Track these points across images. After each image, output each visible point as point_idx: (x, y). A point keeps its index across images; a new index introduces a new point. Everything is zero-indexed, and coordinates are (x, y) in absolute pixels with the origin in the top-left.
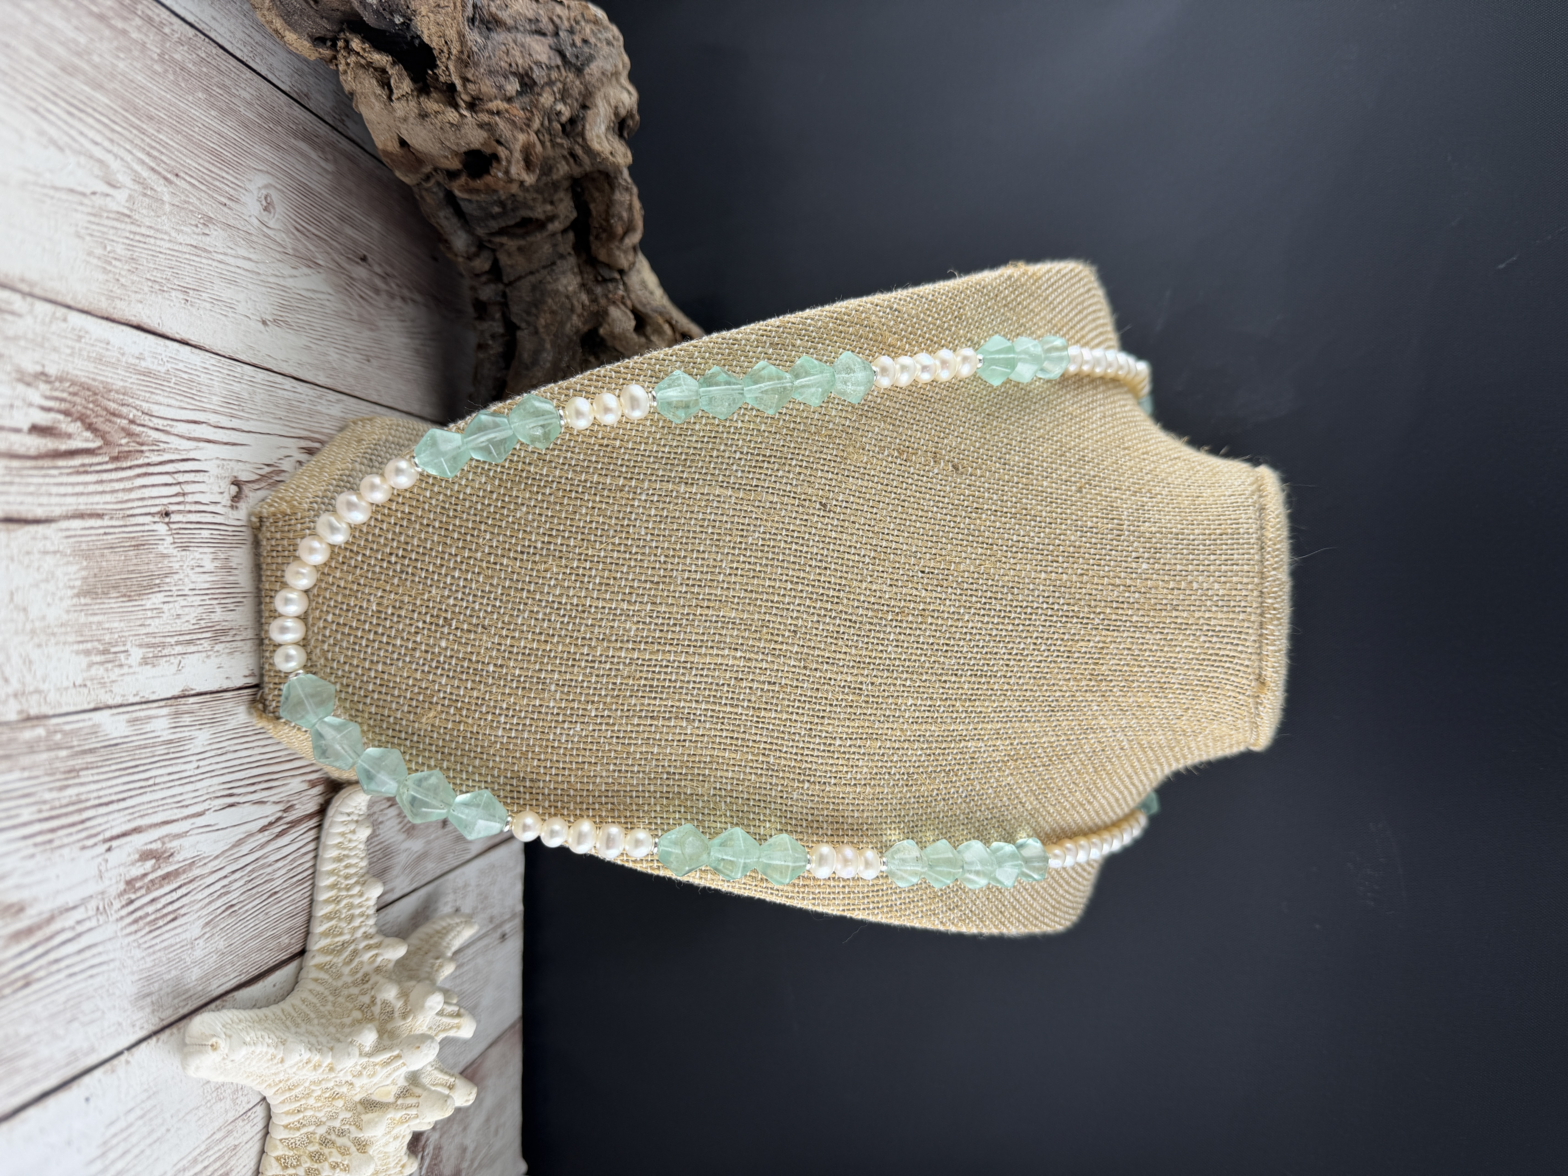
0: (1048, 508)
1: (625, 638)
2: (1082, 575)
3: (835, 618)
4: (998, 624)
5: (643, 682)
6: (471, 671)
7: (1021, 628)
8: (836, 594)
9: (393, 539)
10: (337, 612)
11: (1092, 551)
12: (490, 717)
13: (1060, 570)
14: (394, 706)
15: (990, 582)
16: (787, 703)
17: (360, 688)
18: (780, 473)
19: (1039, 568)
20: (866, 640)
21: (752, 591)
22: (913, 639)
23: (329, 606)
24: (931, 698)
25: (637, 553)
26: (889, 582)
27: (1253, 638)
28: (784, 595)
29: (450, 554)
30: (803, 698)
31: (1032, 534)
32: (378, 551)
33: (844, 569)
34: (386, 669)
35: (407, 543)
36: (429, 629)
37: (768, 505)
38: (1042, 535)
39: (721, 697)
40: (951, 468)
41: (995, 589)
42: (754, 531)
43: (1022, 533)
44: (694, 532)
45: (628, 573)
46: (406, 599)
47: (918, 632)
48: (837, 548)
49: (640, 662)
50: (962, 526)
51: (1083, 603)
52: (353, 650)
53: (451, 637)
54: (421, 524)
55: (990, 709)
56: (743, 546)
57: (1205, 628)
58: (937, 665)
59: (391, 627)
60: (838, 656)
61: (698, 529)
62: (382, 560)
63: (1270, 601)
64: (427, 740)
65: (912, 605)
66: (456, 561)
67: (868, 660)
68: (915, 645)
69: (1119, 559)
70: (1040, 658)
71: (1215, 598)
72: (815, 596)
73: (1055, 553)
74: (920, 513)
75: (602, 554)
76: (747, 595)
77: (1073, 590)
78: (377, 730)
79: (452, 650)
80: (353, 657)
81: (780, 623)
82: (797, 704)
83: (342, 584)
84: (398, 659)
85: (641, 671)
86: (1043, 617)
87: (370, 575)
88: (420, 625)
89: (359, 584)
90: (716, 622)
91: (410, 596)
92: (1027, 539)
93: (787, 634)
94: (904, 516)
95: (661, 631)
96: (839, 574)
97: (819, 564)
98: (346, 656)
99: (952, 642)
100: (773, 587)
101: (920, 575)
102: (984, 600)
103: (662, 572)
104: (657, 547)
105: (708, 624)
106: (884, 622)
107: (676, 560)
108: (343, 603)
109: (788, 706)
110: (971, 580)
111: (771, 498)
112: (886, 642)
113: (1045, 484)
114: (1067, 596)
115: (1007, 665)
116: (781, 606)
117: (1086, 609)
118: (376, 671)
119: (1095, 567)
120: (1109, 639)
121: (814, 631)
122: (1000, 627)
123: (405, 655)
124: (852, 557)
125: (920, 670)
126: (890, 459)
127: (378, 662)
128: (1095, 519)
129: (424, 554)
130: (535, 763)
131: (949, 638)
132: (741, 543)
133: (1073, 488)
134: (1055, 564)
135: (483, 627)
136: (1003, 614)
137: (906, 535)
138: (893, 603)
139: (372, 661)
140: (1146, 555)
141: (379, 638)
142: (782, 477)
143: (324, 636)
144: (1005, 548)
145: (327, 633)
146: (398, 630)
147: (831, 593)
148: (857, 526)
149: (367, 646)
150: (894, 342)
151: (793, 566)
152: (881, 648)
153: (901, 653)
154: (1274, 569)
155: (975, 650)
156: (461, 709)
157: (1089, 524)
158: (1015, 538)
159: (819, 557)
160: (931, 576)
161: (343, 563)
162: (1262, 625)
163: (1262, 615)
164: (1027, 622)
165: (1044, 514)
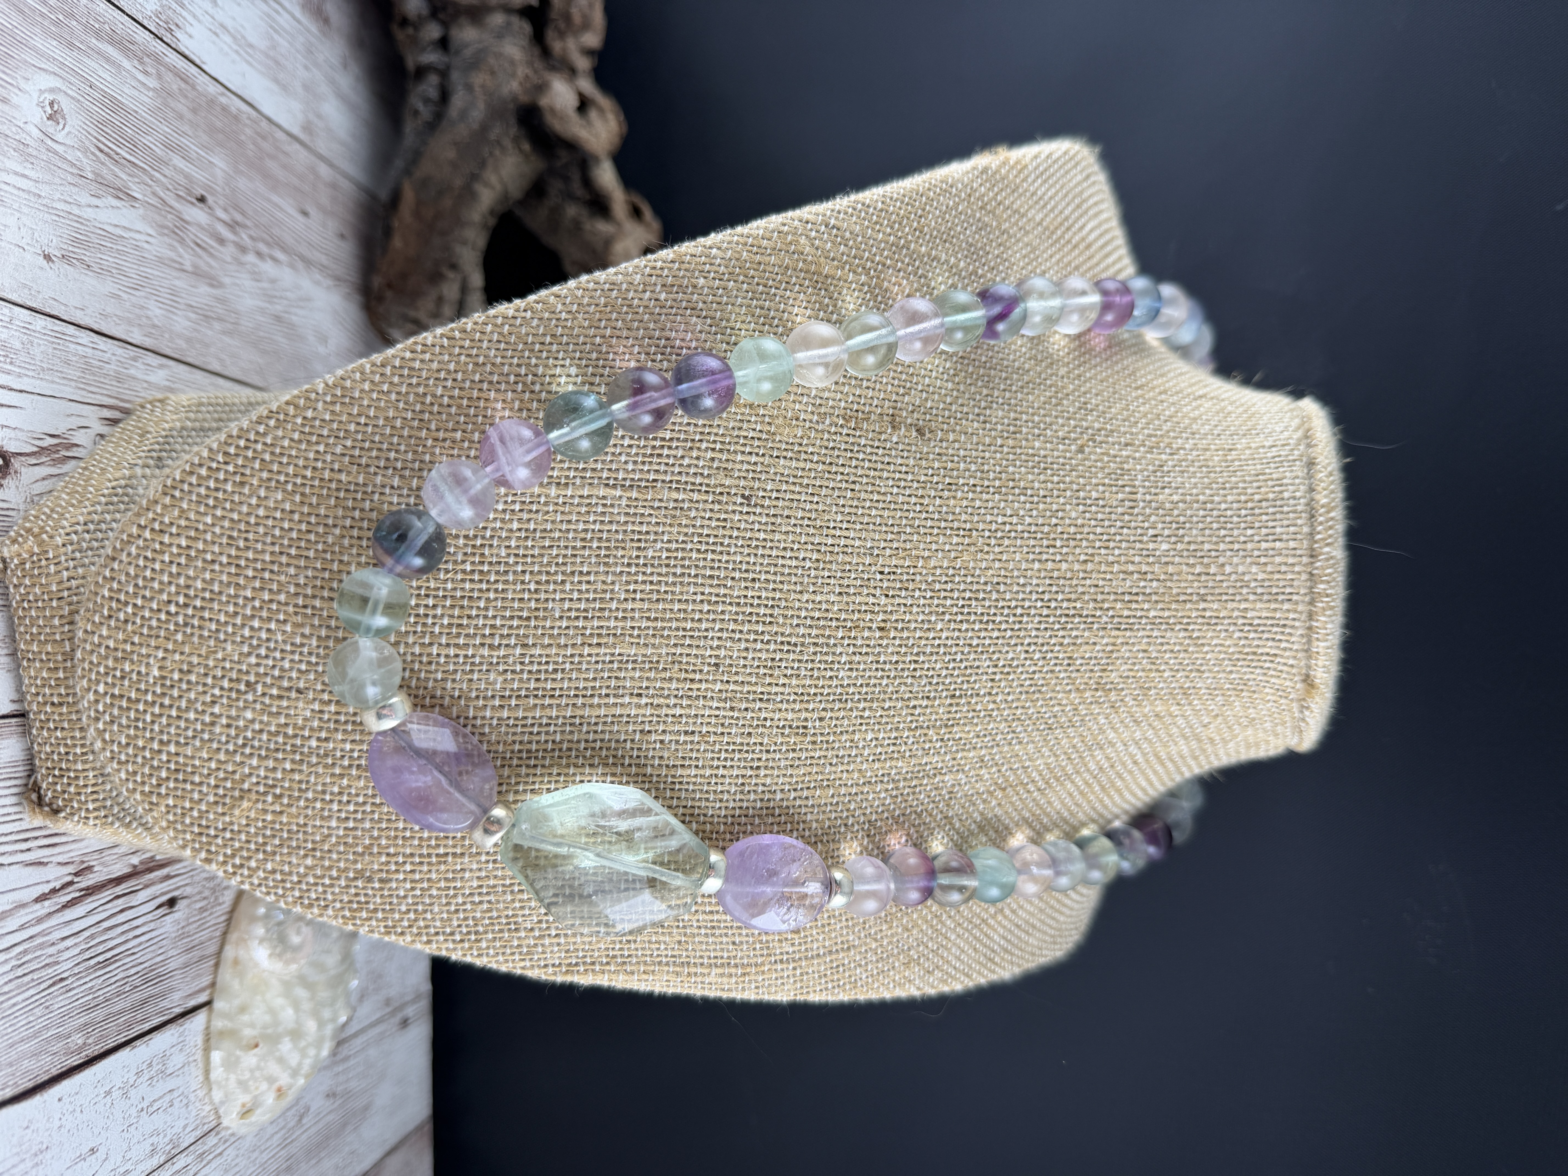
0: (1042, 477)
1: (490, 694)
2: (1085, 561)
3: (768, 642)
4: (980, 630)
5: (517, 747)
6: (288, 748)
7: (1009, 633)
8: (768, 612)
9: (170, 583)
10: (110, 680)
11: (1099, 530)
12: (318, 805)
13: (1058, 558)
14: (196, 796)
15: (969, 579)
16: (710, 755)
17: (151, 775)
18: (686, 461)
19: (1031, 557)
20: (810, 666)
21: (656, 619)
22: (870, 659)
23: (98, 673)
24: (897, 729)
25: (497, 581)
26: (837, 590)
27: (1300, 632)
28: (700, 620)
29: (246, 598)
30: (731, 747)
31: (1022, 513)
32: (152, 599)
33: (779, 578)
34: (180, 750)
35: (188, 587)
36: (229, 697)
37: (672, 505)
38: (1035, 513)
39: (623, 757)
40: (914, 434)
41: (975, 587)
42: (655, 541)
43: (1009, 512)
44: (574, 548)
45: (486, 609)
46: (195, 660)
47: (877, 650)
48: (767, 552)
49: (511, 722)
50: (931, 509)
51: (1086, 598)
52: (136, 728)
53: (258, 706)
54: (205, 561)
55: (972, 735)
56: (641, 561)
57: (1241, 621)
58: (903, 688)
59: (180, 697)
60: (775, 689)
61: (579, 544)
62: (159, 610)
63: (1322, 586)
64: (243, 837)
65: (869, 616)
66: (254, 608)
67: (813, 691)
68: (874, 666)
69: (1132, 538)
70: (1033, 668)
71: (1253, 584)
72: (740, 617)
73: (1052, 536)
74: (876, 497)
75: (449, 586)
76: (650, 624)
77: (1074, 582)
78: (179, 827)
79: (261, 722)
80: (136, 736)
81: (696, 656)
82: (723, 755)
83: (112, 644)
84: (194, 737)
85: (514, 734)
86: (1037, 619)
87: (145, 631)
88: (217, 692)
89: (133, 643)
90: (611, 662)
91: (200, 655)
92: (1015, 520)
93: (706, 669)
94: (855, 503)
95: (538, 680)
96: (771, 586)
97: (745, 575)
98: (128, 736)
99: (922, 658)
100: (685, 611)
101: (879, 577)
102: (961, 603)
103: (533, 605)
104: (524, 572)
105: (600, 666)
106: (832, 641)
107: (552, 587)
108: (115, 669)
109: (713, 759)
110: (944, 579)
111: (675, 495)
112: (836, 666)
113: (1037, 444)
114: (1067, 590)
115: (992, 680)
116: (696, 634)
117: (1091, 605)
118: (169, 753)
119: (1103, 551)
120: (1119, 641)
121: (742, 662)
122: (983, 634)
123: (203, 731)
124: (789, 562)
125: (882, 696)
126: (833, 429)
127: (169, 742)
128: (1101, 488)
129: (212, 600)
130: (383, 859)
131: (918, 654)
132: (638, 557)
133: (1073, 447)
134: (1051, 550)
135: (299, 691)
136: (985, 619)
137: (858, 527)
138: (843, 616)
139: (161, 742)
140: (1166, 532)
141: (167, 712)
142: (689, 466)
143: (97, 711)
144: (987, 534)
145: (101, 708)
146: (189, 701)
147: (762, 611)
148: (793, 521)
149: (153, 722)
150: (832, 272)
151: (710, 582)
152: (829, 674)
153: (856, 678)
154: (1328, 545)
155: (951, 666)
156: (281, 796)
157: (1094, 495)
158: (1000, 519)
159: (744, 567)
160: (892, 577)
161: (110, 617)
162: (1311, 616)
163: (1312, 603)
164: (1017, 627)
165: (1036, 485)
